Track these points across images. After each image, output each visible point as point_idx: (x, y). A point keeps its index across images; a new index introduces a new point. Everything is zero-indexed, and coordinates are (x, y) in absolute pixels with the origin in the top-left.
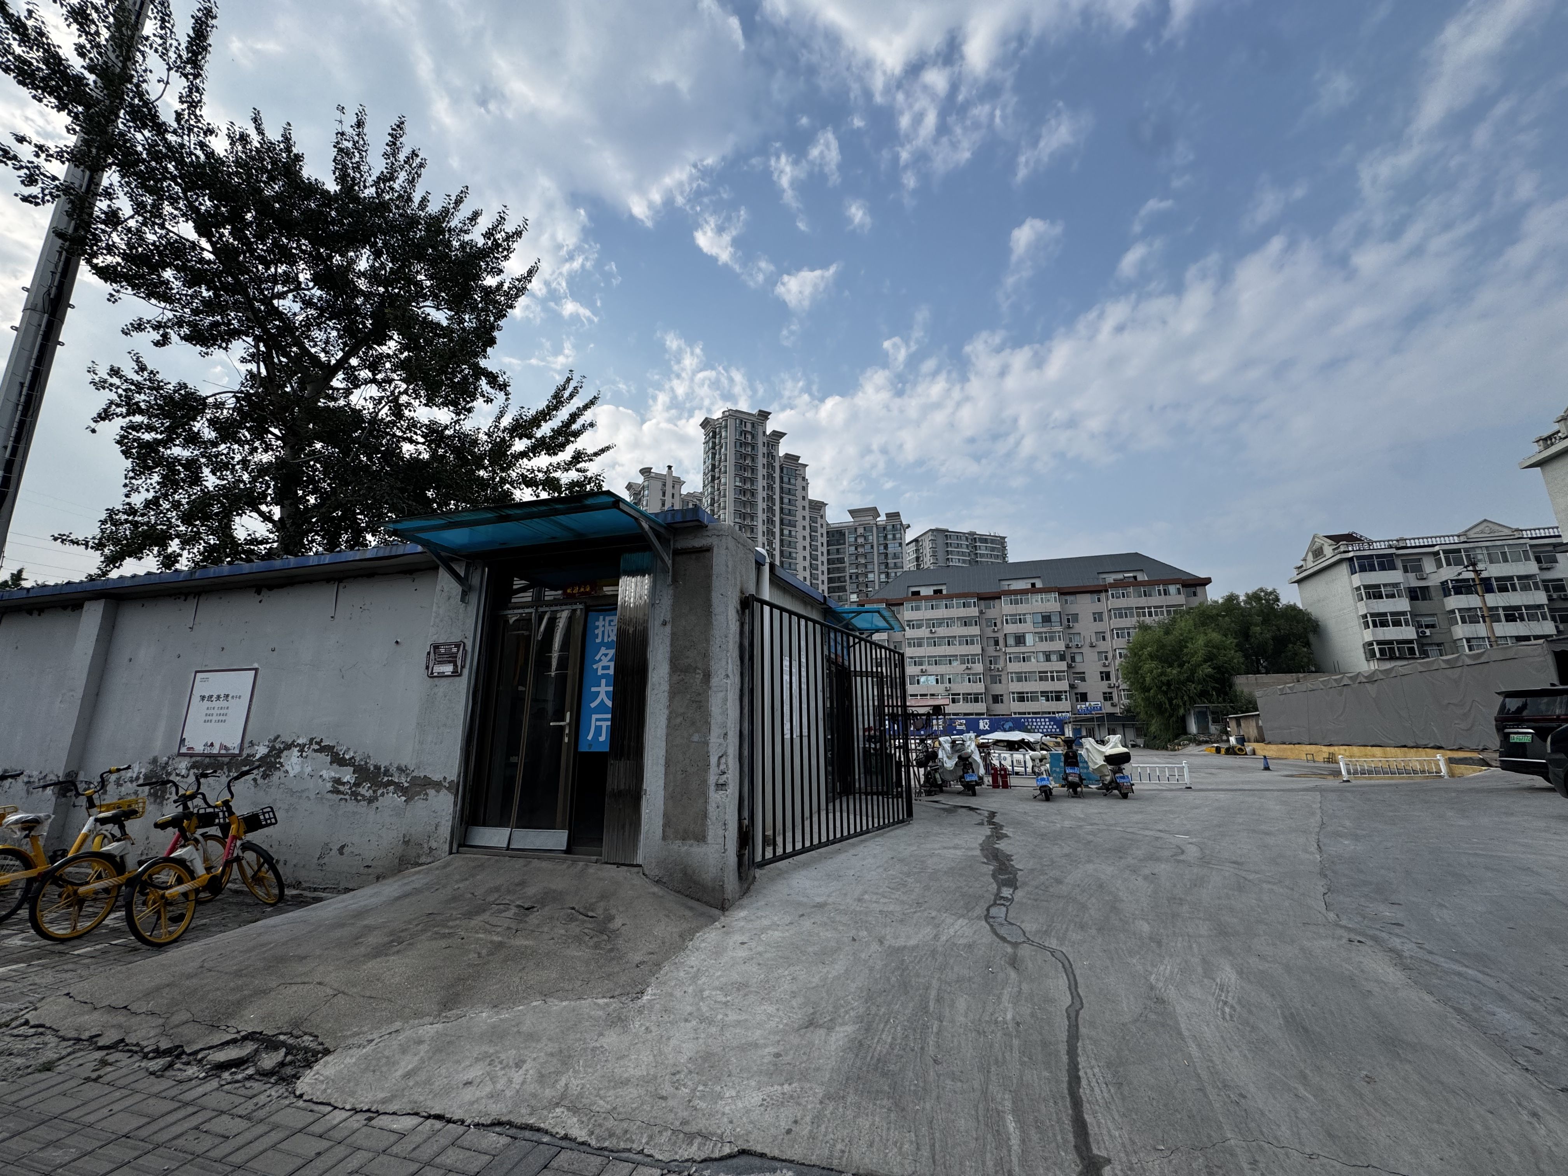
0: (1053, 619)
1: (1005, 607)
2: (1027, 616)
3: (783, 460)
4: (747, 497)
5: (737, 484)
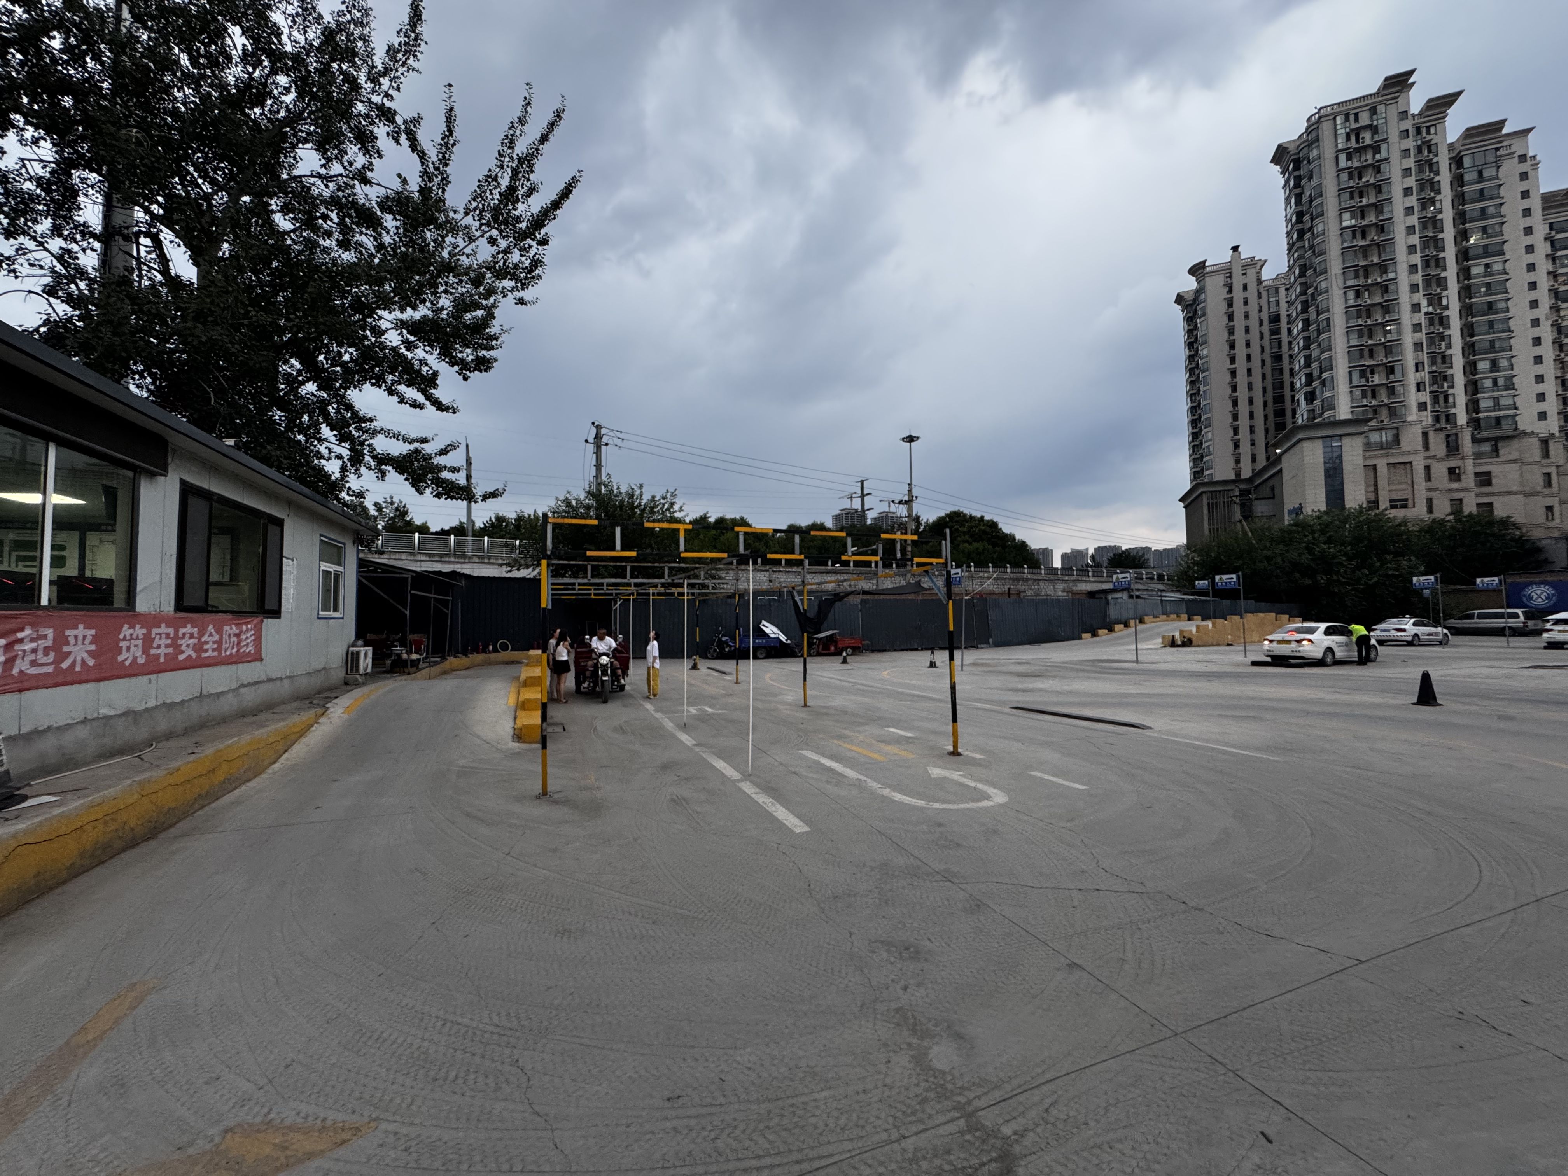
3: (1456, 146)
4: (1369, 238)
5: (1346, 224)
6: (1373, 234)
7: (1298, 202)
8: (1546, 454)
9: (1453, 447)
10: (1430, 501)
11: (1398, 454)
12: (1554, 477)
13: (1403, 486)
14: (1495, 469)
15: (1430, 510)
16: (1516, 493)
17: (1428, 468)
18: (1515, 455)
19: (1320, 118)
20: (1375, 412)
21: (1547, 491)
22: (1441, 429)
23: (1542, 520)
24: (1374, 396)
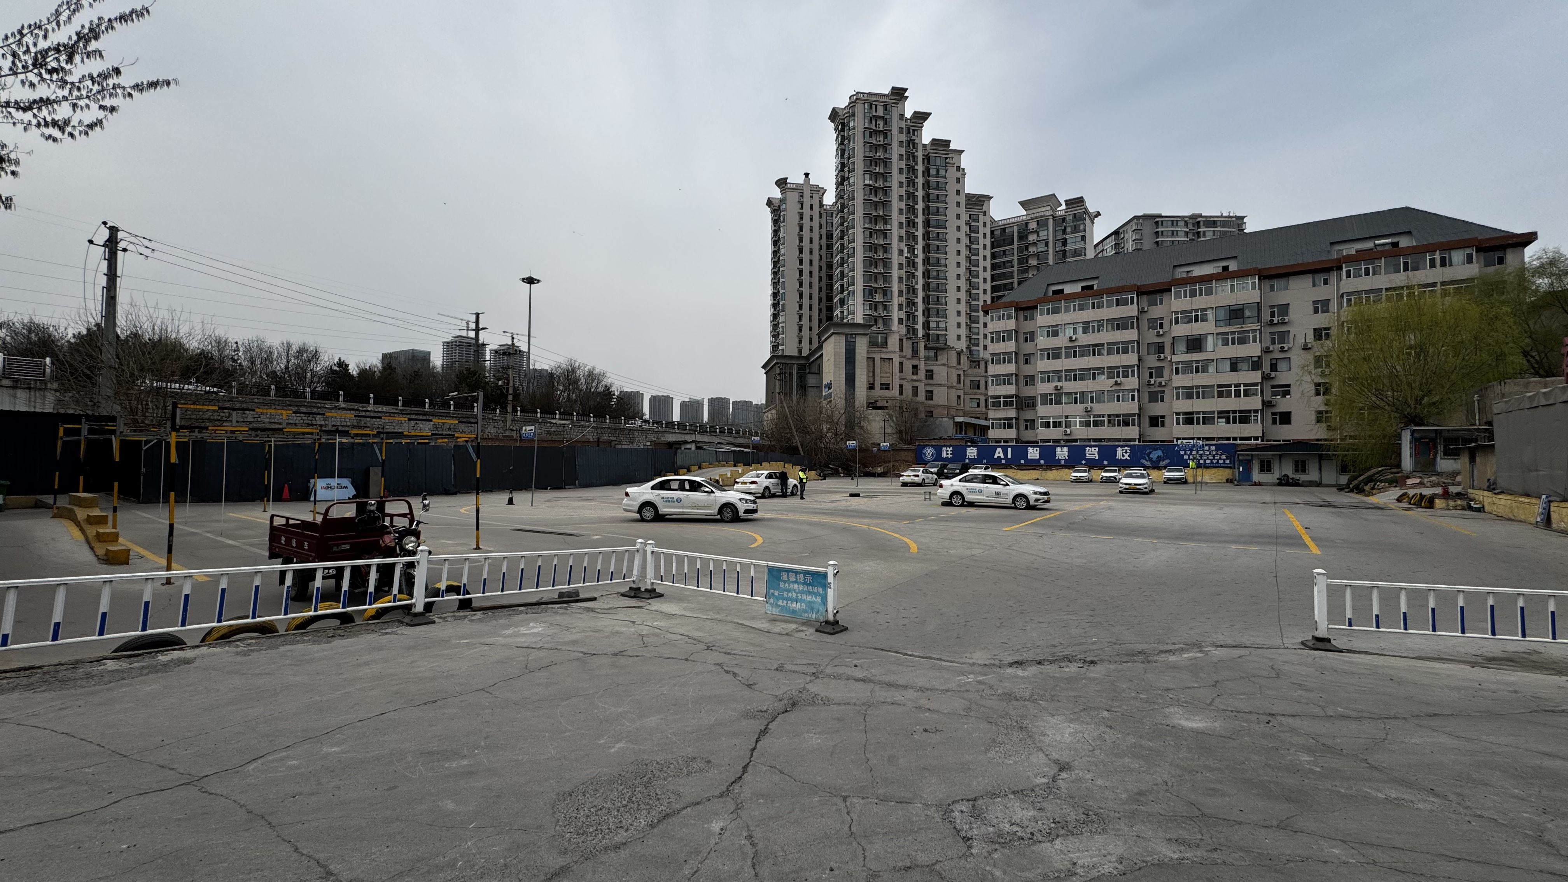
0: (1247, 313)
1: (1177, 302)
2: (1209, 312)
3: (928, 148)
4: (878, 197)
5: (867, 182)
6: (880, 194)
7: (842, 156)
8: (959, 363)
9: (915, 353)
10: (901, 386)
11: (887, 352)
12: (962, 378)
13: (888, 375)
14: (935, 369)
15: (901, 393)
16: (944, 385)
17: (901, 364)
18: (944, 361)
19: (857, 99)
20: (876, 321)
21: (958, 386)
22: (910, 338)
23: (955, 404)
24: (876, 310)
